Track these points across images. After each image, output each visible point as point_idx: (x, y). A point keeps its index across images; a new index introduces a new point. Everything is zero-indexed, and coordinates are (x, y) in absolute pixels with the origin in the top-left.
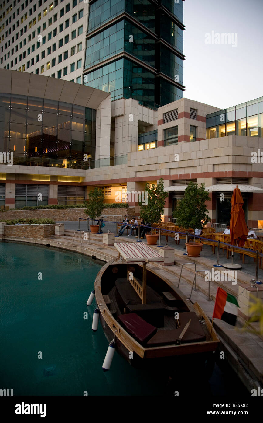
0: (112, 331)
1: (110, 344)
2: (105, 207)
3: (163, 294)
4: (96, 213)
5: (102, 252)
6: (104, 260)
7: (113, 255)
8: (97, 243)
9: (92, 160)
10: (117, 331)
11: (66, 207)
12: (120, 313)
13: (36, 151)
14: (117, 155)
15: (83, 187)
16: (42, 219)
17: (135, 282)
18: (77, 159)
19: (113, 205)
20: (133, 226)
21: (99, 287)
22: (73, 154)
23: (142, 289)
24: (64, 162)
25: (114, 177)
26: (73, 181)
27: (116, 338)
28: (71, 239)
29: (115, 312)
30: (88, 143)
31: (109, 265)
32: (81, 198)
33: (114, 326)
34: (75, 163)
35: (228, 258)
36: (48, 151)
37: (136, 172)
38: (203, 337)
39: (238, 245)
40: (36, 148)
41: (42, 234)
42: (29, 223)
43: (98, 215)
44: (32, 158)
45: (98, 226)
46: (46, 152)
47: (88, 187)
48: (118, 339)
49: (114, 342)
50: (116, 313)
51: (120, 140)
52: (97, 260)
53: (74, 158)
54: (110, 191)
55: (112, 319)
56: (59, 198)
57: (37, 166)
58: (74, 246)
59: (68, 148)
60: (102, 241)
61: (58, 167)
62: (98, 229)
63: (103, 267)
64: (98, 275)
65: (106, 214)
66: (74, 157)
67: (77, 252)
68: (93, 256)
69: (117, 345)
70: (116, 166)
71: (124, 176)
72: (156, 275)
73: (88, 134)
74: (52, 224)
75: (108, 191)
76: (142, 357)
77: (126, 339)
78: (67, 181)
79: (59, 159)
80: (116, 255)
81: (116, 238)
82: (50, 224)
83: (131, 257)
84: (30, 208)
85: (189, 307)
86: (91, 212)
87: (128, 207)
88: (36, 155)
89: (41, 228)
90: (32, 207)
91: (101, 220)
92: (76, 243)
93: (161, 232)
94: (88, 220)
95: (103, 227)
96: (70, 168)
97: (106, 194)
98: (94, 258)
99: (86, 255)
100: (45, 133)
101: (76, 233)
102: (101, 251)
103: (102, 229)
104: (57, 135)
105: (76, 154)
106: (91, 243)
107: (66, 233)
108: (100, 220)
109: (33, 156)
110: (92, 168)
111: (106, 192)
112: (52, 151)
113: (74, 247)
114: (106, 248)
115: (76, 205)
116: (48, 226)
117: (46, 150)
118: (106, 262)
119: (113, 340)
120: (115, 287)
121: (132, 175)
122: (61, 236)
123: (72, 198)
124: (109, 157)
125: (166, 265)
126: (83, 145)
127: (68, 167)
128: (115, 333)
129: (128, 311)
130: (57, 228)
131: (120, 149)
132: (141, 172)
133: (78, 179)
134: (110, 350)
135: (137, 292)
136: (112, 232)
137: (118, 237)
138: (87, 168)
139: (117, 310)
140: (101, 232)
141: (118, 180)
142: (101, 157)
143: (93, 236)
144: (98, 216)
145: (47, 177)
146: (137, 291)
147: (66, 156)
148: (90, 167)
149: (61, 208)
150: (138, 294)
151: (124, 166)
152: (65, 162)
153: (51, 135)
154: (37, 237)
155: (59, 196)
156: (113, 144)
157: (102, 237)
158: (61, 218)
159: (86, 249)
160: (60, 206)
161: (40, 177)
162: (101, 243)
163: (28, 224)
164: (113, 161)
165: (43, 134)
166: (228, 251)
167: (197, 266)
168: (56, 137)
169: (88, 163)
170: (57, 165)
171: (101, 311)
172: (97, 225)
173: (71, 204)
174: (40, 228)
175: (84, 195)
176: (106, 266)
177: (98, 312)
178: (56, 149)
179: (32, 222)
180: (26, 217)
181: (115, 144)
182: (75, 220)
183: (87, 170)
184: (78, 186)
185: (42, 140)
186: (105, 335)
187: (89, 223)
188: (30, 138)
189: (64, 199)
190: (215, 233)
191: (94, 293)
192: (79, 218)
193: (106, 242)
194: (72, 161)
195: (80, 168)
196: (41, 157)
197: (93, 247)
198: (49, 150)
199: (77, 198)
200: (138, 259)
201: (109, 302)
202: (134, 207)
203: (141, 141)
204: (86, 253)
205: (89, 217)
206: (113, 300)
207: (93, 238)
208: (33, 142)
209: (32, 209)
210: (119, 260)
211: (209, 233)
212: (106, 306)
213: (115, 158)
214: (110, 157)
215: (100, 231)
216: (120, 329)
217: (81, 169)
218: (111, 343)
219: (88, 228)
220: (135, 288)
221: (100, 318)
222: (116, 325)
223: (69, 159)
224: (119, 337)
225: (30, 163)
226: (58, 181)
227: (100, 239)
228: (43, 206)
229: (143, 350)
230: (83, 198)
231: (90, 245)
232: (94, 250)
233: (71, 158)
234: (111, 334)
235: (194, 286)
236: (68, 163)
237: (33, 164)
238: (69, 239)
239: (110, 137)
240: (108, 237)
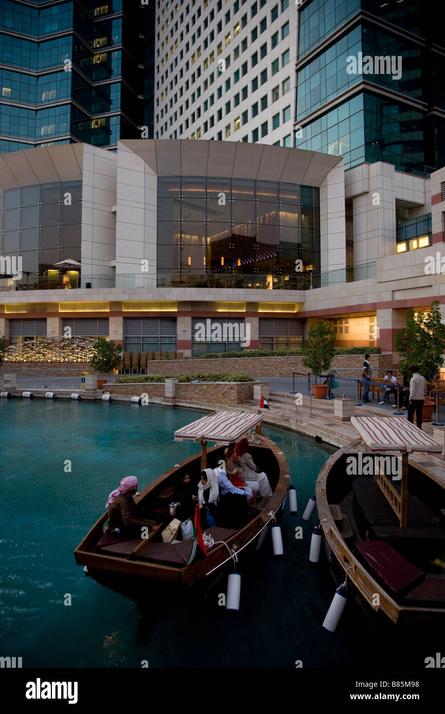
0: (343, 567)
1: (337, 589)
2: (338, 354)
3: (440, 512)
4: (323, 363)
5: (332, 431)
6: (336, 444)
7: (351, 437)
8: (325, 415)
9: (315, 274)
10: (351, 569)
11: (273, 354)
12: (359, 538)
13: (223, 264)
14: (358, 264)
15: (300, 320)
16: (234, 374)
17: (388, 487)
18: (289, 274)
19: (353, 350)
20: (388, 387)
21: (322, 490)
22: (282, 265)
23: (400, 500)
24: (268, 280)
25: (354, 302)
26: (283, 309)
27: (349, 580)
28: (281, 408)
29: (349, 536)
30: (307, 246)
31: (342, 454)
32: (298, 339)
33: (346, 560)
34: (287, 281)
36: (241, 262)
37: (393, 291)
40: (223, 258)
41: (233, 398)
42: (213, 379)
43: (326, 367)
44: (217, 275)
45: (326, 385)
46: (239, 264)
47: (308, 319)
48: (352, 582)
49: (345, 588)
50: (351, 537)
51: (364, 236)
53: (285, 273)
54: (347, 325)
55: (342, 547)
56: (262, 340)
57: (224, 287)
58: (285, 418)
59: (273, 255)
60: (332, 411)
61: (258, 288)
62: (327, 392)
63: (332, 457)
64: (323, 470)
65: (339, 365)
66: (286, 270)
67: (290, 430)
68: (317, 437)
69: (351, 593)
70: (357, 282)
71: (371, 300)
72: (428, 475)
73: (307, 231)
74: (249, 382)
75: (344, 325)
76: (395, 621)
77: (366, 584)
78: (273, 310)
79: (260, 276)
80: (357, 437)
81: (356, 407)
82: (246, 381)
83: (379, 442)
84: (214, 355)
86: (313, 363)
87: (380, 353)
88: (222, 270)
89: (232, 388)
90: (218, 354)
91: (331, 376)
92: (288, 414)
94: (309, 376)
95: (335, 387)
96: (279, 288)
97: (341, 332)
98: (318, 439)
99: (304, 435)
100: (236, 234)
101: (288, 397)
102: (331, 429)
103: (333, 391)
104: (256, 236)
105: (288, 264)
106: (314, 415)
107: (273, 398)
108: (330, 376)
109: (218, 272)
110: (315, 287)
111: (341, 328)
112: (249, 262)
113: (285, 420)
114: (339, 423)
115: (289, 351)
116: (243, 384)
117: (239, 262)
118: (339, 448)
119: (345, 584)
120: (352, 492)
121: (387, 297)
123: (282, 339)
124: (345, 266)
126: (299, 250)
127: (275, 287)
128: (348, 571)
129: (373, 536)
130: (257, 389)
131: (364, 252)
132: (402, 292)
133: (292, 306)
134: (337, 601)
135: (391, 505)
136: (349, 397)
137: (361, 405)
138: (306, 288)
139: (354, 532)
140: (332, 397)
141: (360, 306)
142: (331, 268)
143: (317, 404)
144: (325, 370)
145: (240, 306)
146: (391, 502)
147: (271, 270)
148: (311, 287)
149: (265, 355)
150: (394, 507)
151: (370, 282)
152: (270, 279)
153: (246, 237)
154: (226, 403)
155: (260, 336)
156: (350, 244)
157: (333, 405)
158: (264, 372)
159: (304, 424)
160: (263, 351)
161: (229, 306)
162: (329, 416)
163: (211, 381)
164: (351, 273)
165: (233, 235)
168: (255, 238)
169: (309, 279)
170: (258, 285)
171: (326, 531)
172: (325, 384)
173: (282, 349)
174: (230, 389)
175: (302, 333)
176: (337, 455)
177: (320, 532)
178: (255, 259)
179: (217, 378)
180: (208, 370)
181: (354, 243)
182: (287, 376)
183: (307, 292)
184: (292, 319)
185: (231, 246)
186: (332, 573)
187: (310, 381)
188: (213, 244)
189: (269, 341)
191: (314, 499)
192: (294, 373)
193: (339, 413)
194: (282, 277)
195: (294, 288)
196: (231, 273)
197: (316, 422)
198: (244, 261)
199: (290, 339)
200: (393, 445)
201: (340, 517)
202: (391, 353)
203: (401, 236)
204: (304, 432)
205: (309, 370)
206: (348, 515)
207: (316, 406)
208: (217, 249)
209: (218, 357)
210: (360, 446)
212: (334, 523)
213: (355, 268)
214: (347, 266)
215: (329, 395)
216: (356, 566)
217: (296, 289)
218: (339, 588)
219: (309, 389)
220: (388, 498)
221: (323, 545)
222: (351, 558)
223: (276, 274)
224: (355, 580)
225: (213, 284)
226: (259, 311)
227: (329, 407)
228: (236, 352)
229: (397, 610)
230: (301, 339)
231: (312, 417)
232: (318, 428)
233: (280, 271)
234: (341, 575)
236: (276, 280)
237: (219, 286)
238: (277, 408)
239: (345, 233)
240: (342, 404)
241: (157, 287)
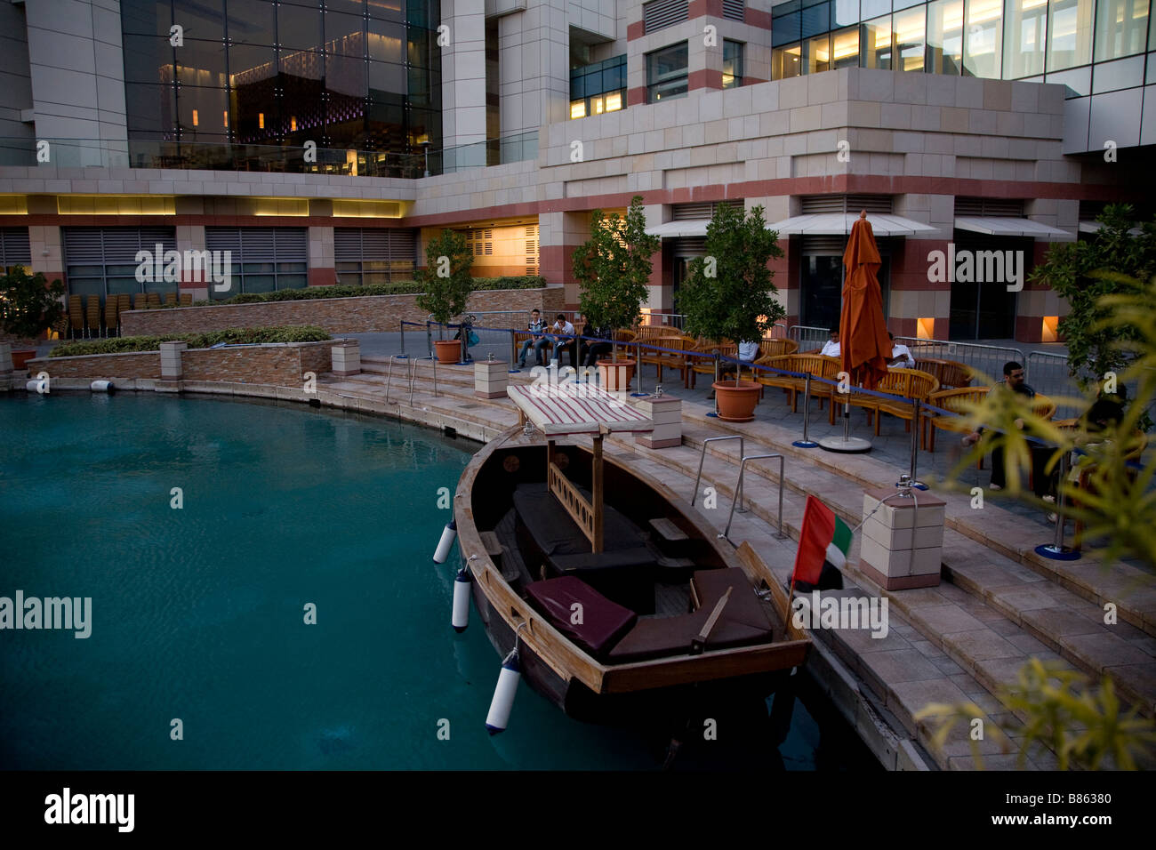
0: (511, 625)
1: (504, 662)
2: (476, 289)
3: (650, 524)
4: (452, 304)
5: (474, 417)
6: (480, 438)
7: (505, 424)
8: (458, 391)
9: (432, 149)
10: (525, 626)
11: (363, 292)
12: (530, 579)
13: (262, 126)
14: (506, 134)
15: (409, 232)
16: (293, 328)
17: (570, 493)
18: (387, 149)
19: (500, 281)
20: (560, 339)
21: (466, 510)
22: (374, 133)
23: (591, 512)
24: (348, 158)
25: (502, 201)
26: (377, 213)
27: (521, 642)
28: (382, 383)
29: (515, 578)
30: (419, 101)
31: (493, 450)
32: (406, 265)
33: (515, 614)
34: (382, 162)
35: (833, 424)
36: (297, 125)
37: (566, 182)
38: (765, 632)
39: (861, 384)
40: (261, 116)
41: (294, 371)
42: (255, 339)
43: (457, 310)
44: (250, 150)
45: (458, 341)
46: (294, 128)
47: (422, 229)
48: (528, 647)
49: (515, 657)
50: (519, 578)
51: (516, 88)
52: (459, 440)
53: (379, 147)
54: (489, 240)
55: (507, 593)
56: (340, 268)
57: (267, 171)
58: (390, 400)
59: (358, 114)
60: (471, 384)
61: (330, 173)
62: (460, 352)
63: (477, 456)
64: (463, 478)
65: (479, 306)
66: (381, 143)
67: (400, 420)
68: (447, 428)
69: (525, 663)
70: (506, 165)
71: (529, 196)
72: (631, 472)
73: (417, 72)
74: (322, 341)
75: (484, 241)
76: (598, 690)
77: (549, 645)
78: (359, 214)
79: (334, 150)
80: (513, 421)
81: (510, 374)
82: (317, 340)
83: (557, 421)
84: (253, 297)
85: (725, 554)
86: (435, 303)
87: (544, 286)
88: (262, 137)
89: (291, 354)
90: (260, 295)
91: (466, 326)
92: (395, 393)
93: (642, 354)
94: (428, 326)
95: (474, 344)
96: (369, 174)
97: (479, 253)
98: (450, 433)
99: (426, 427)
100: (286, 72)
101: (394, 364)
102: (471, 412)
103: (470, 350)
104: (324, 78)
105: (385, 132)
106: (440, 392)
107: (366, 367)
108: (464, 325)
109: (252, 142)
110: (433, 174)
111: (479, 245)
112: (312, 125)
113: (391, 404)
114: (484, 404)
115: (390, 286)
116: (312, 346)
117: (294, 123)
118: (485, 443)
119: (515, 650)
120: (512, 511)
121: (555, 193)
122: (350, 373)
123: (377, 266)
124: (484, 138)
125: (657, 445)
126: (404, 106)
127: (361, 172)
128: (519, 630)
129: (552, 572)
130: (338, 353)
131: (516, 116)
132: (580, 184)
133: (393, 207)
134: (506, 678)
135: (578, 521)
136: (498, 359)
137: (519, 371)
138: (418, 174)
139: (521, 571)
140: (469, 360)
141: (511, 207)
142: (460, 141)
143: (444, 373)
144: (457, 314)
145: (299, 205)
146: (577, 518)
147: (355, 141)
148: (427, 173)
149: (349, 294)
150: (581, 525)
151: (528, 165)
152: (352, 157)
153: (304, 79)
154: (281, 380)
155: (338, 261)
156: (493, 100)
157: (472, 374)
158: (348, 323)
159: (424, 409)
160: (345, 288)
161: (277, 205)
162: (467, 392)
163: (252, 342)
164: (495, 150)
165: (281, 74)
166: (835, 403)
167: (745, 448)
168: (322, 83)
169: (422, 160)
170: (329, 168)
171: (477, 574)
172: (456, 338)
173: (377, 283)
174: (288, 355)
175: (413, 255)
176: (484, 454)
177: (467, 577)
178: (323, 119)
179: (262, 337)
180: (243, 324)
181: (501, 99)
182: (389, 329)
183: (420, 182)
184: (394, 231)
185: (278, 93)
186: (491, 638)
187: (430, 335)
188: (239, 88)
189: (354, 269)
190: (796, 353)
191: (454, 527)
192: (402, 323)
193: (483, 386)
194: (374, 153)
195: (397, 174)
196: (280, 143)
197: (445, 403)
198: (303, 123)
199: (392, 267)
200: (580, 426)
201: (498, 549)
202: (562, 286)
203: (577, 92)
204: (425, 421)
205: (430, 316)
206: (509, 546)
207: (444, 377)
208: (250, 98)
209: (261, 300)
210: (521, 436)
211: (781, 354)
212: (489, 559)
213: (501, 142)
214: (487, 138)
215: (465, 358)
216: (531, 620)
217: (400, 177)
218: (507, 659)
219: (430, 349)
220: (571, 511)
221: (474, 595)
222: (522, 609)
223: (363, 149)
224: (531, 641)
225: (244, 163)
226: (335, 216)
227: (466, 378)
228: (294, 290)
229: (601, 673)
230: (410, 265)
231: (436, 396)
232: (449, 412)
233: (370, 143)
234: (507, 636)
235: (738, 500)
236: (363, 162)
237: (255, 166)
238: (376, 384)
239: (485, 80)
240: (487, 371)
241: (131, 167)
